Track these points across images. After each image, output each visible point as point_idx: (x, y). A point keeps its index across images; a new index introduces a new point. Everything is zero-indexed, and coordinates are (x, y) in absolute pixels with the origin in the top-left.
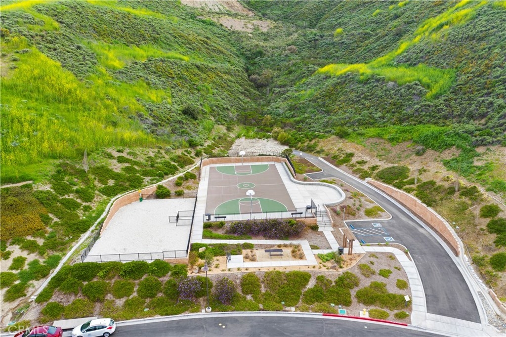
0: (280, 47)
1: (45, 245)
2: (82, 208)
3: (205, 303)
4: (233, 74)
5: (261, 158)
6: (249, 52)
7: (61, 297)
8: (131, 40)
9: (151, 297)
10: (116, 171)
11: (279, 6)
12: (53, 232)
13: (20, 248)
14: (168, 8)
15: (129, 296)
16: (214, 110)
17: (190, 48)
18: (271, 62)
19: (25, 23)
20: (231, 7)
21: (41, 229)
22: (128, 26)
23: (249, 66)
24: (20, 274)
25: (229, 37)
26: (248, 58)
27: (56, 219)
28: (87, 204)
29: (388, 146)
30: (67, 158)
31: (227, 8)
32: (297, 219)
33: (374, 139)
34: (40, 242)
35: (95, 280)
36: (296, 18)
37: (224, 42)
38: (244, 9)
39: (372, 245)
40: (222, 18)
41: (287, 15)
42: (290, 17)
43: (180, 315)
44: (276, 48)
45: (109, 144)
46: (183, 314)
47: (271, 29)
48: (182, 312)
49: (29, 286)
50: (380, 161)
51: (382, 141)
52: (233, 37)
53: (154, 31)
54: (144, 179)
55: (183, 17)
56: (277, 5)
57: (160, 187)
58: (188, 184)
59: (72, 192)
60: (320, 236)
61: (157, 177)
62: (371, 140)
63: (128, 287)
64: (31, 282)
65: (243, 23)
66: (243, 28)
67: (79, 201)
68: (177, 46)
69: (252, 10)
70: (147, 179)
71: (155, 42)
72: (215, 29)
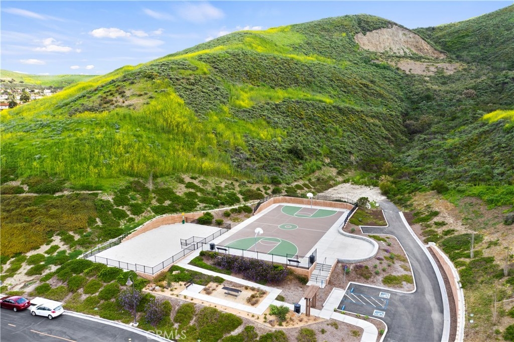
0: (457, 91)
1: (79, 240)
2: (127, 218)
3: (139, 318)
4: (382, 118)
5: (335, 204)
6: (416, 97)
7: (54, 281)
8: (282, 83)
9: (106, 300)
10: (178, 194)
11: (479, 47)
12: (90, 233)
13: (60, 239)
14: (344, 54)
15: (92, 294)
16: (332, 152)
17: (345, 92)
18: (437, 108)
19: (179, 68)
20: (420, 50)
21: (83, 228)
22: (283, 71)
23: (409, 110)
24: (48, 258)
25: (400, 81)
26: (413, 102)
27: (99, 223)
28: (133, 216)
29: (483, 209)
30: (142, 177)
31: (414, 51)
32: (288, 267)
33: (472, 199)
34: (77, 238)
35: (81, 274)
36: (496, 59)
37: (392, 86)
38: (435, 51)
39: (349, 315)
40: (402, 62)
41: (486, 57)
42: (490, 59)
43: (113, 321)
44: (451, 92)
45: (187, 171)
46: (116, 322)
47: (459, 71)
48: (117, 320)
49: (47, 269)
50: (462, 225)
51: (479, 201)
52: (405, 81)
53: (310, 75)
54: (199, 205)
55: (355, 62)
56: (476, 45)
57: (208, 214)
58: (239, 216)
59: (128, 205)
60: (301, 289)
61: (212, 206)
62: (468, 200)
63: (96, 286)
64: (51, 266)
65: (425, 66)
66: (424, 71)
67: (128, 213)
68: (330, 89)
69: (444, 52)
70: (202, 205)
71: (308, 85)
72: (388, 73)
